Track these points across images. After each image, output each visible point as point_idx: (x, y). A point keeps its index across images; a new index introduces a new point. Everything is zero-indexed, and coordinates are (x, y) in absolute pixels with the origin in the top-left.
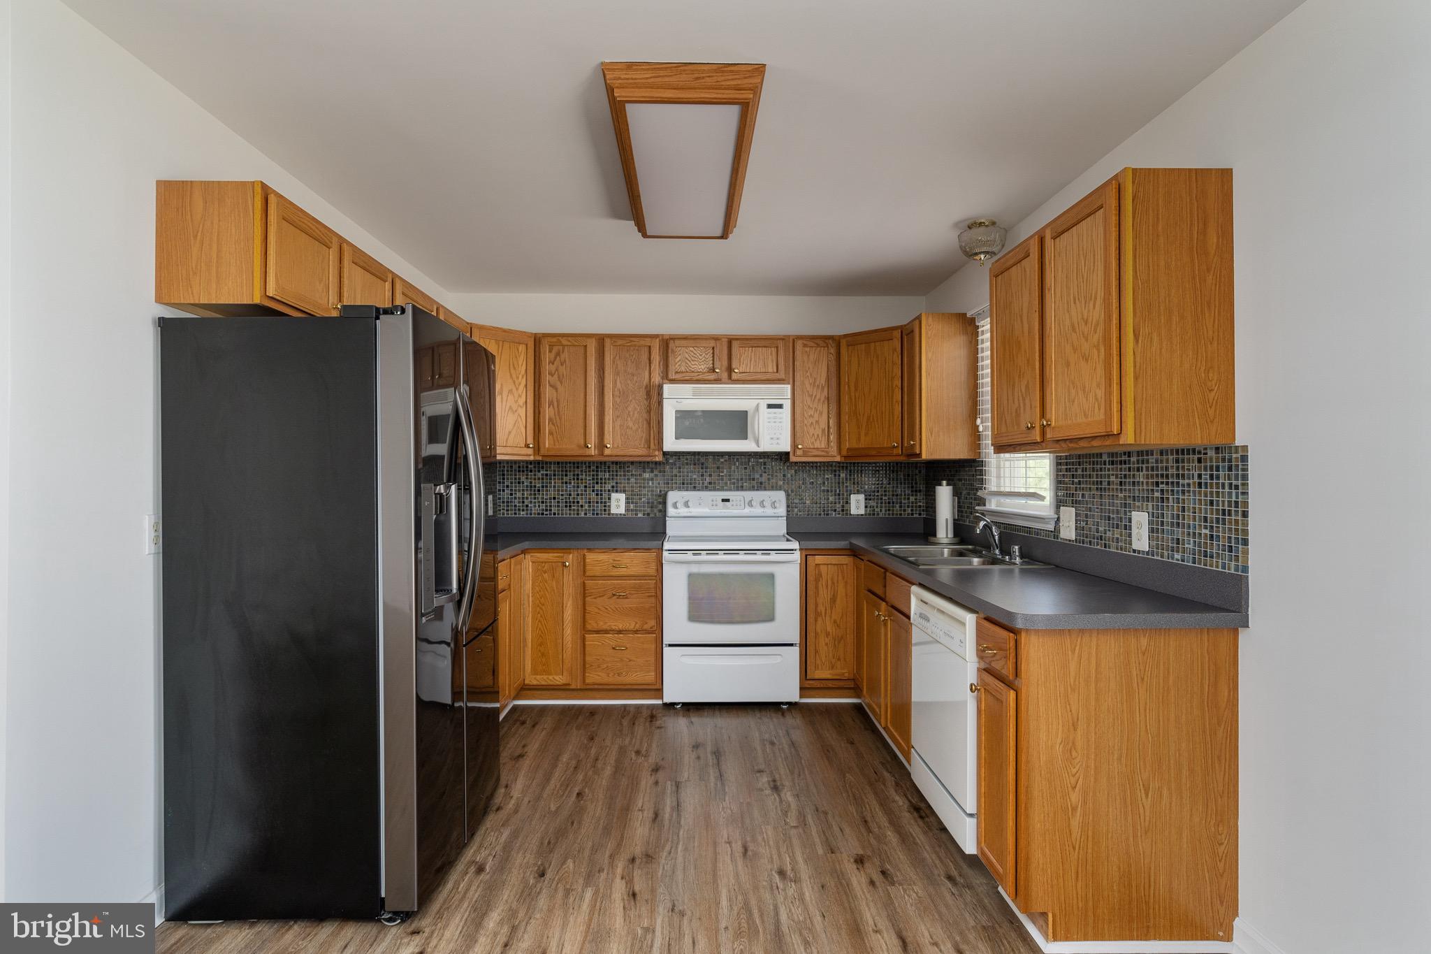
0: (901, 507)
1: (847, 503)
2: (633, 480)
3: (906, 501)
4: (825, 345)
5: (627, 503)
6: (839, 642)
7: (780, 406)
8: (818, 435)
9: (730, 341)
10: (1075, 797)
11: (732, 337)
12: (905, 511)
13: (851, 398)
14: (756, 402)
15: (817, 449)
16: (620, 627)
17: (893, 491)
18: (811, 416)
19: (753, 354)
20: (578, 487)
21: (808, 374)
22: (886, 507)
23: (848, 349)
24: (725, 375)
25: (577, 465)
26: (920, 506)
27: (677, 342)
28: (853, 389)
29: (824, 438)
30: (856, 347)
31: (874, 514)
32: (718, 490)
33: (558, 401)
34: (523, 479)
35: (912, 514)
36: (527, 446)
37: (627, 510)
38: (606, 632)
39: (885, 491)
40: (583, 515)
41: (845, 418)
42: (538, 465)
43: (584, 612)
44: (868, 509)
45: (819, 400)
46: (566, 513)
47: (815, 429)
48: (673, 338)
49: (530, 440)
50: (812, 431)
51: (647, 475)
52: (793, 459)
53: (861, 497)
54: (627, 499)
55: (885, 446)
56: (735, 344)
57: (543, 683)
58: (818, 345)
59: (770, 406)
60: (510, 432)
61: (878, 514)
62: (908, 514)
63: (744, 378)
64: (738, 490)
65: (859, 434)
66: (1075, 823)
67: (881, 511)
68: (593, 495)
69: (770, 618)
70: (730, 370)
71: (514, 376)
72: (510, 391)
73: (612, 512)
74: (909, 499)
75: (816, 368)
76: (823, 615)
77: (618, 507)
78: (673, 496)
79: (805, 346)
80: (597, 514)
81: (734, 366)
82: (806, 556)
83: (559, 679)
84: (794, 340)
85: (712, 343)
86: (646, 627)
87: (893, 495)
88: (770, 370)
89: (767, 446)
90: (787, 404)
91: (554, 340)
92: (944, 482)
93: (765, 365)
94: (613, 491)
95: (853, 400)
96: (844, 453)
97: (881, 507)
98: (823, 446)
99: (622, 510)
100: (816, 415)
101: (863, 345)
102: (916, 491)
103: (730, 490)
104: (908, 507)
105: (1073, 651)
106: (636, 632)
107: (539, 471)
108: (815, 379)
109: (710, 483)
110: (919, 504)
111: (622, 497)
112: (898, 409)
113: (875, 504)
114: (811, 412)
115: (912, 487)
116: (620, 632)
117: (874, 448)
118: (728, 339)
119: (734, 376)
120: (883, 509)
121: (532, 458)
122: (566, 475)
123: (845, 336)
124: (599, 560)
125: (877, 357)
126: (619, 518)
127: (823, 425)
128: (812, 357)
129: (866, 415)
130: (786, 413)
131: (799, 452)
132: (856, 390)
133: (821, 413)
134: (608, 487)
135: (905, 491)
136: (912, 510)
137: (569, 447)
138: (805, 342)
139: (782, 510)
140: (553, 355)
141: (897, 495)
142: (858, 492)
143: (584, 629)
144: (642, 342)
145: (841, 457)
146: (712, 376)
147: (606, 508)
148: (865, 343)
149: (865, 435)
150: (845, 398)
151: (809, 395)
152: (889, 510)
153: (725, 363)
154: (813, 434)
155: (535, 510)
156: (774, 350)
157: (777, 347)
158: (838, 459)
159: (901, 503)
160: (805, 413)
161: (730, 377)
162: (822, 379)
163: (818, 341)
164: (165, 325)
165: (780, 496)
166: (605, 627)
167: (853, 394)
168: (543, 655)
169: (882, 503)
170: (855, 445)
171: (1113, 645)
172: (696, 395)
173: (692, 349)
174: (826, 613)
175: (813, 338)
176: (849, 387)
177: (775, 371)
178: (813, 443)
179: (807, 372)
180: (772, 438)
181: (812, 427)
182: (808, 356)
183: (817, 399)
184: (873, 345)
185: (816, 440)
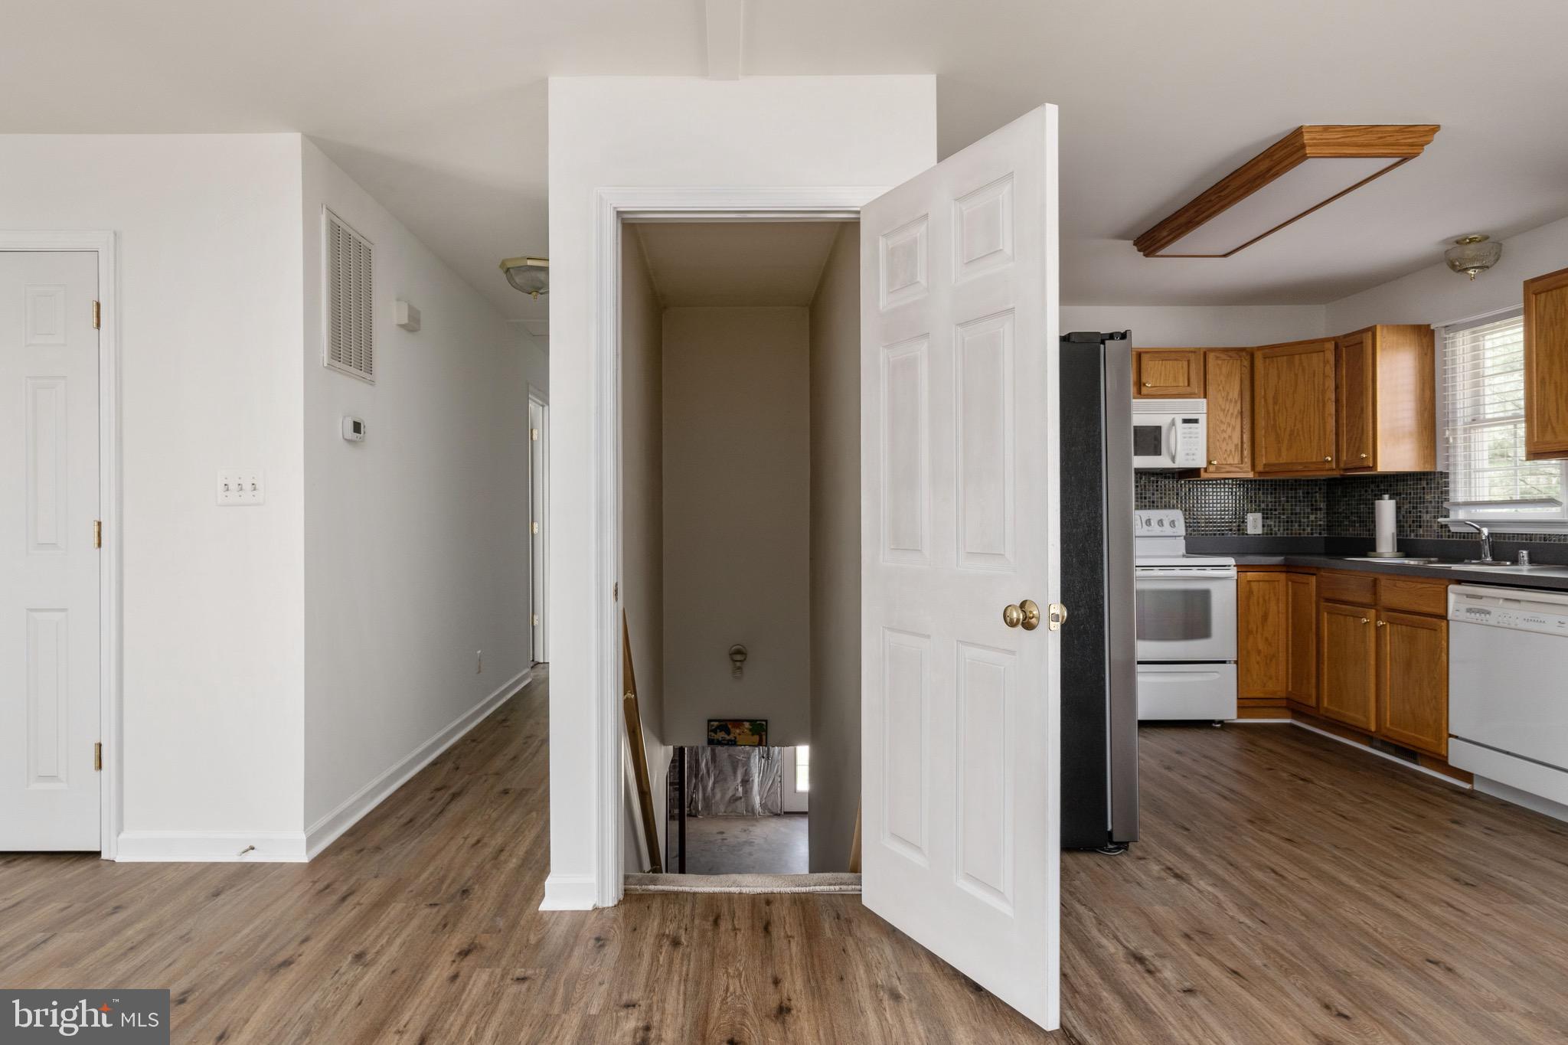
0: (1300, 526)
1: (1243, 522)
3: (1306, 520)
4: (1238, 357)
6: (1271, 660)
7: (1196, 421)
8: (1231, 451)
9: (1139, 355)
11: (1142, 350)
12: (1304, 530)
13: (1268, 412)
14: (1173, 416)
15: (1232, 464)
17: (1292, 509)
18: (1224, 431)
19: (1163, 368)
21: (1221, 388)
22: (1284, 526)
23: (1265, 362)
24: (1135, 390)
26: (1320, 525)
28: (1270, 401)
29: (1237, 453)
30: (1275, 359)
31: (1271, 534)
35: (1312, 534)
39: (1283, 510)
41: (1260, 433)
44: (1265, 528)
45: (1232, 414)
47: (1227, 444)
50: (1224, 446)
52: (1204, 475)
53: (1259, 515)
55: (1314, 460)
56: (1145, 358)
58: (1231, 358)
59: (1186, 421)
61: (1276, 534)
62: (1308, 534)
63: (1155, 393)
65: (1280, 449)
67: (1279, 530)
69: (1206, 634)
70: (1141, 385)
74: (1308, 517)
75: (1229, 384)
76: (1255, 632)
79: (1217, 358)
81: (1144, 380)
82: (1239, 572)
84: (1205, 354)
87: (1292, 514)
88: (1181, 384)
89: (1182, 463)
90: (1203, 419)
92: (1386, 496)
93: (1175, 379)
95: (1272, 415)
96: (1260, 468)
97: (1279, 526)
98: (1236, 462)
100: (1229, 430)
101: (1285, 357)
102: (1316, 509)
104: (1308, 526)
108: (1228, 393)
110: (1319, 523)
112: (1331, 423)
113: (1272, 523)
114: (1224, 427)
115: (1312, 505)
117: (1301, 464)
118: (1137, 352)
119: (1144, 391)
120: (1282, 528)
123: (1260, 348)
125: (1304, 370)
127: (1236, 439)
128: (1224, 370)
129: (1288, 429)
130: (1201, 428)
131: (1213, 468)
132: (1275, 403)
133: (1234, 428)
135: (1304, 510)
136: (1312, 530)
138: (1218, 355)
139: (1181, 529)
141: (1296, 514)
142: (1255, 511)
145: (1255, 473)
148: (1288, 356)
149: (1287, 450)
150: (1261, 413)
151: (1221, 409)
152: (1287, 529)
153: (1135, 377)
154: (1226, 450)
156: (1185, 363)
157: (1189, 361)
158: (1251, 475)
159: (1300, 522)
160: (1217, 428)
161: (1141, 391)
162: (1235, 394)
163: (1230, 354)
165: (1177, 515)
167: (1271, 409)
169: (1279, 522)
170: (1273, 460)
174: (1257, 632)
175: (1226, 350)
176: (1266, 400)
177: (1186, 384)
178: (1225, 459)
179: (1219, 385)
180: (1188, 454)
181: (1225, 444)
182: (1220, 369)
183: (1230, 413)
184: (1297, 357)
185: (1229, 456)
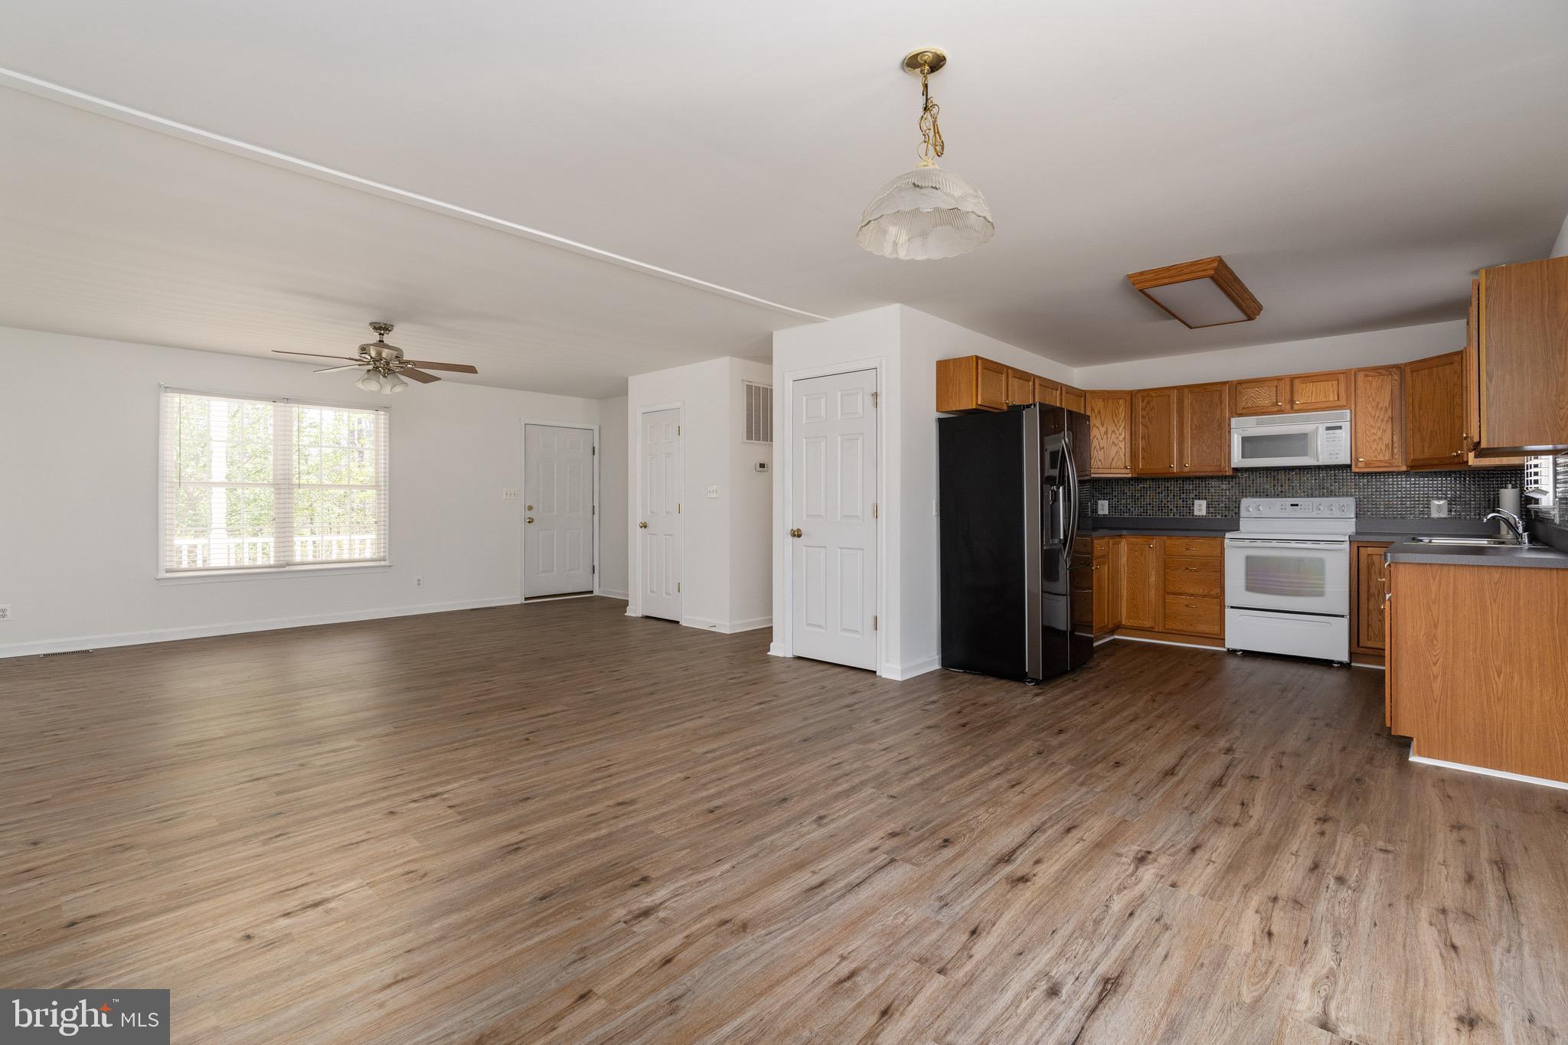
1: (1426, 507)
2: (1213, 490)
4: (1388, 373)
5: (1208, 507)
7: (1339, 428)
8: (1381, 450)
9: (1292, 379)
10: (1436, 670)
11: (1293, 376)
13: (1415, 416)
14: (1316, 426)
15: (1381, 461)
16: (1192, 592)
17: (1484, 497)
18: (1374, 434)
19: (1315, 387)
20: (1168, 496)
21: (1371, 399)
22: (1475, 511)
23: (1412, 374)
24: (1288, 407)
25: (1167, 479)
27: (1244, 386)
28: (1417, 408)
29: (1387, 452)
30: (1420, 372)
31: (1460, 518)
32: (1289, 497)
33: (1148, 436)
34: (1127, 491)
36: (1126, 468)
37: (1208, 512)
38: (1181, 594)
39: (1474, 497)
40: (1172, 516)
41: (1409, 433)
42: (1137, 480)
43: (1165, 580)
44: (1453, 514)
45: (1383, 420)
46: (1159, 515)
47: (1377, 444)
48: (1240, 383)
49: (1128, 464)
50: (1374, 446)
51: (1224, 486)
52: (1354, 469)
53: (1444, 502)
54: (1208, 504)
55: (1447, 455)
56: (1297, 382)
57: (1135, 625)
58: (1381, 374)
59: (1329, 429)
60: (1113, 459)
61: (1465, 518)
63: (1305, 408)
64: (1308, 497)
65: (1423, 447)
66: (1437, 685)
67: (1469, 514)
68: (1181, 501)
69: (1321, 594)
70: (1292, 402)
71: (1116, 421)
72: (1113, 432)
73: (1195, 514)
75: (1379, 393)
77: (1200, 510)
78: (1246, 502)
79: (1366, 376)
80: (1183, 516)
81: (1295, 399)
82: (1358, 547)
83: (1147, 624)
84: (1355, 373)
85: (1275, 383)
86: (1212, 593)
87: (1484, 500)
88: (1331, 399)
89: (1324, 459)
90: (1346, 426)
91: (1145, 394)
92: (1510, 486)
93: (1325, 396)
94: (1196, 499)
95: (1417, 418)
96: (1409, 462)
97: (1469, 511)
98: (1387, 458)
99: (1204, 513)
100: (1379, 433)
101: (1427, 370)
103: (1301, 497)
105: (1434, 579)
106: (1205, 596)
107: (1138, 485)
108: (1378, 402)
109: (1281, 492)
111: (1204, 503)
114: (1373, 431)
116: (1192, 595)
117: (1437, 458)
118: (1290, 377)
119: (1296, 407)
121: (1130, 475)
122: (1159, 488)
123: (1408, 364)
124: (1177, 544)
125: (1441, 379)
126: (1200, 519)
127: (1387, 440)
128: (1374, 385)
129: (1429, 430)
130: (1345, 433)
131: (1360, 465)
132: (1420, 409)
133: (1384, 431)
134: (1192, 495)
137: (1158, 468)
138: (1366, 373)
139: (1351, 513)
140: (1144, 404)
141: (1489, 501)
142: (1440, 498)
143: (1166, 592)
144: (1215, 388)
145: (1405, 466)
146: (1276, 409)
147: (1191, 511)
148: (1428, 368)
149: (1429, 447)
150: (1409, 417)
151: (1371, 416)
152: (1479, 514)
153: (1288, 397)
154: (1376, 449)
155: (1135, 512)
156: (1335, 383)
157: (1338, 379)
158: (1402, 467)
160: (1368, 432)
161: (1292, 408)
162: (1385, 403)
163: (1382, 371)
164: (941, 421)
165: (1348, 501)
166: (1180, 591)
167: (1417, 413)
168: (1134, 606)
169: (1470, 508)
170: (1419, 456)
171: (1468, 577)
172: (1259, 424)
173: (1257, 389)
175: (1375, 369)
176: (1413, 407)
177: (1336, 399)
178: (1376, 456)
179: (1369, 397)
180: (1331, 454)
181: (1375, 443)
182: (1371, 384)
183: (1380, 418)
184: (1435, 369)
185: (1379, 454)
